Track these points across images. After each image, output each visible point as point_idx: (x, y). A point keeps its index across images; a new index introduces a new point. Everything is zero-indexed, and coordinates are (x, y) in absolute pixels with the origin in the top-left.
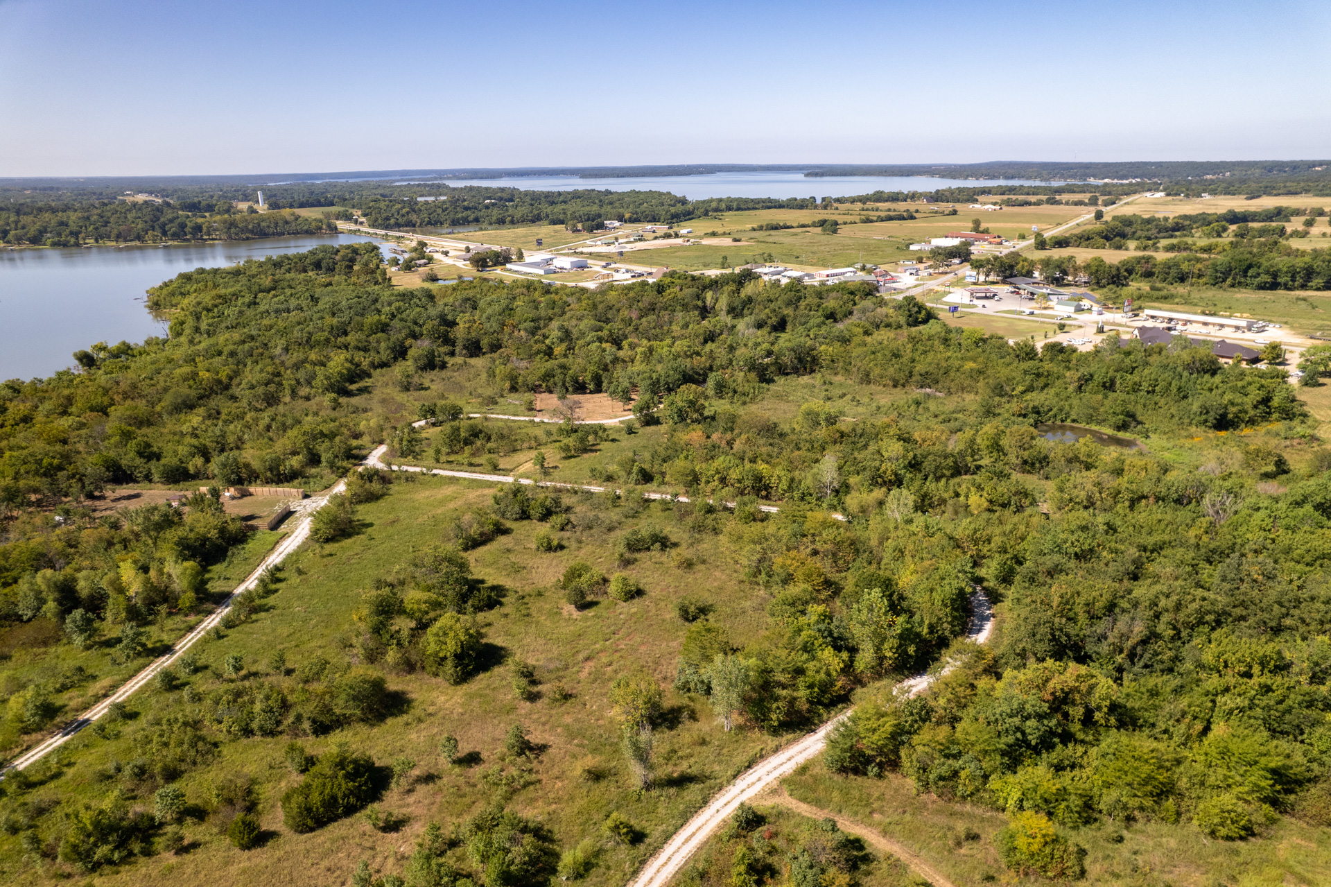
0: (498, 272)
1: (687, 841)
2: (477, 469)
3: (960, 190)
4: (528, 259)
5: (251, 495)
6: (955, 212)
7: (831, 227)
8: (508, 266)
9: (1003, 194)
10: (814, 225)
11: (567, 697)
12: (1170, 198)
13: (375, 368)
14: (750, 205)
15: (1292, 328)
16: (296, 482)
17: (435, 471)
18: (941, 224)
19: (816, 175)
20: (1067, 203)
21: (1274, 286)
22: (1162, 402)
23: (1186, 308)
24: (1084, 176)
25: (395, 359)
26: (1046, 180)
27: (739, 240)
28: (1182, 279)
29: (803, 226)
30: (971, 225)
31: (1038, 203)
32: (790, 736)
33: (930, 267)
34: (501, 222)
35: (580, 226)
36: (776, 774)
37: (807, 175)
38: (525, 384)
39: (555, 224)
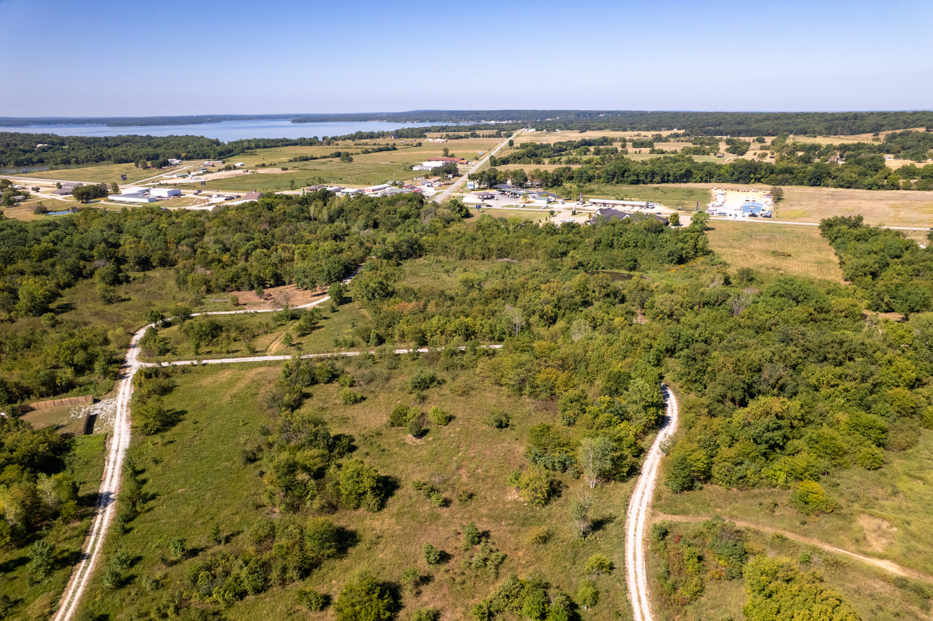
0: (102, 202)
1: (635, 559)
2: (238, 354)
3: (412, 130)
4: (124, 192)
5: (32, 409)
6: (420, 144)
7: (348, 158)
8: (110, 197)
9: (439, 131)
10: (332, 156)
11: (471, 496)
12: (539, 132)
13: (63, 288)
14: (273, 144)
15: (665, 205)
16: (75, 390)
17: (204, 362)
18: (417, 153)
19: (300, 121)
20: (483, 136)
21: (637, 182)
22: (643, 252)
23: (604, 197)
24: (479, 120)
25: (76, 279)
26: (456, 122)
27: (286, 169)
28: (590, 180)
29: (324, 157)
30: (442, 152)
31: (466, 137)
32: (632, 480)
33: (439, 180)
34: (66, 162)
35: (149, 164)
36: (644, 504)
37: (294, 122)
38: (218, 287)
39: (120, 163)
